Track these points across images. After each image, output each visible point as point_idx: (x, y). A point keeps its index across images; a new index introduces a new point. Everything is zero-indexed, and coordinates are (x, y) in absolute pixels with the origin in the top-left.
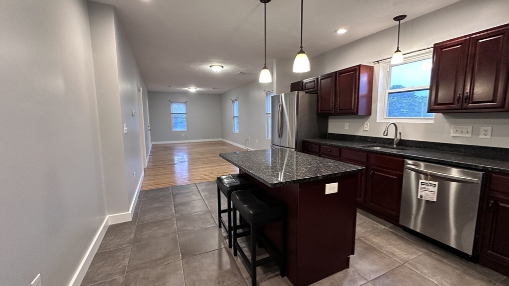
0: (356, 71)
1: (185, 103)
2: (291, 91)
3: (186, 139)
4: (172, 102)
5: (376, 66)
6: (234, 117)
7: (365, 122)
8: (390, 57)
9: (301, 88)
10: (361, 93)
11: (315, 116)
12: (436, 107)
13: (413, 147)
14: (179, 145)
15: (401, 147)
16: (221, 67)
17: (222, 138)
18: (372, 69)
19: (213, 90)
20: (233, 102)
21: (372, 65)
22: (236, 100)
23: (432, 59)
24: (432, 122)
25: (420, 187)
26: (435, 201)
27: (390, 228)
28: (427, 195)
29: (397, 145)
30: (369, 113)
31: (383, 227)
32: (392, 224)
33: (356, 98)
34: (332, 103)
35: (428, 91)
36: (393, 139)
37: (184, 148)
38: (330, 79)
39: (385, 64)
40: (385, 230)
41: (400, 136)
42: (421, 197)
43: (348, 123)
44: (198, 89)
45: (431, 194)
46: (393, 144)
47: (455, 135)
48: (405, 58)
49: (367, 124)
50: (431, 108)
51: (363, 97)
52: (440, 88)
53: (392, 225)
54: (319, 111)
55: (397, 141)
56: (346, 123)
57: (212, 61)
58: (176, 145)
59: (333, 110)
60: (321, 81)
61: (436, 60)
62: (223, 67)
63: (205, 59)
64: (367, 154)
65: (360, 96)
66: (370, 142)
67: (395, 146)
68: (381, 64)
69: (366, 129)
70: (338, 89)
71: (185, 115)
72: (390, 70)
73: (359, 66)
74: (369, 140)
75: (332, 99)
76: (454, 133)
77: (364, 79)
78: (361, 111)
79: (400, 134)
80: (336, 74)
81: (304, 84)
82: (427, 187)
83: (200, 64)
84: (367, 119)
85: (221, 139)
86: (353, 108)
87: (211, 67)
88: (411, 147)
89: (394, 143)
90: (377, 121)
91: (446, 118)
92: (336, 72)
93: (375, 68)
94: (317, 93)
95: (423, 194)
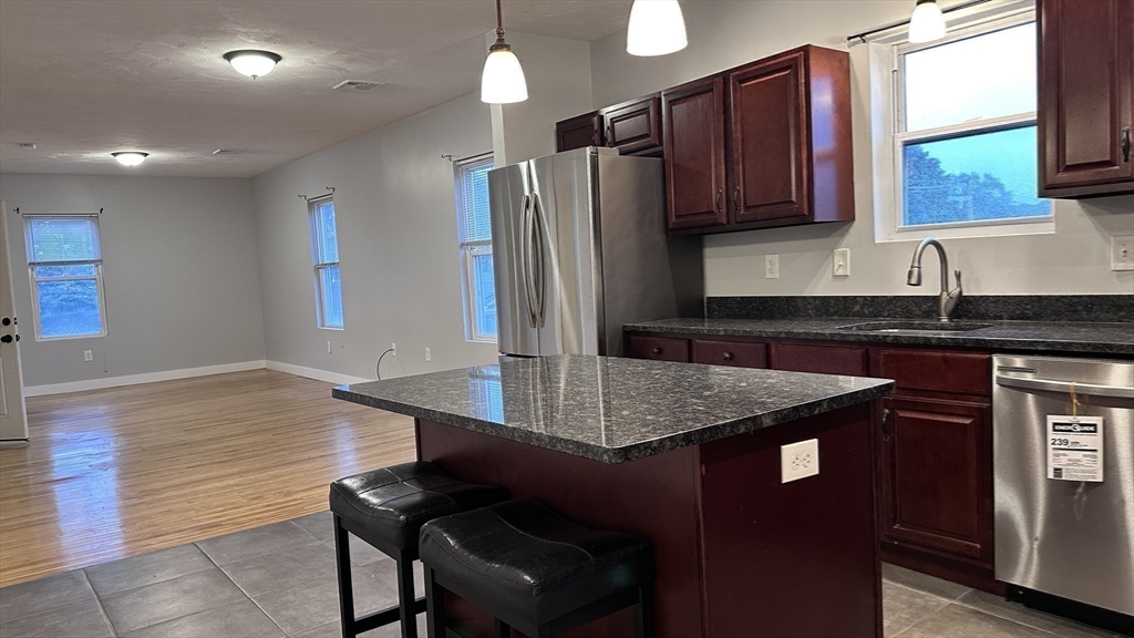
0: (792, 68)
1: (93, 217)
2: (559, 151)
3: (106, 373)
4: (29, 217)
5: (856, 53)
6: (317, 268)
7: (836, 246)
8: (905, 18)
9: (596, 137)
10: (817, 149)
11: (659, 237)
12: (1064, 177)
13: (1001, 318)
14: (72, 400)
15: (964, 322)
16: (271, 62)
17: (269, 357)
18: (845, 63)
19: (223, 158)
20: (311, 205)
21: (843, 47)
22: (328, 198)
23: (1034, 26)
24: (1050, 229)
25: (1050, 442)
26: (1100, 480)
27: (965, 600)
28: (1076, 462)
29: (951, 316)
30: (846, 215)
31: (946, 601)
32: (971, 586)
33: (804, 163)
34: (718, 188)
35: (1035, 129)
36: (936, 299)
37: (102, 409)
38: (706, 97)
39: (883, 45)
40: (952, 609)
41: (959, 285)
42: (1058, 471)
43: (776, 258)
44: (156, 156)
45: (1085, 461)
46: (939, 315)
47: (1121, 266)
48: (949, 24)
49: (844, 255)
50: (1049, 182)
51: (825, 158)
52: (1067, 116)
53: (971, 590)
54: (673, 219)
55: (951, 306)
56: (768, 257)
57: (235, 34)
58: (58, 401)
59: (724, 210)
60: (670, 112)
61: (1047, 28)
62: (277, 58)
63: (207, 26)
64: (866, 355)
65: (814, 156)
66: (860, 315)
67: (945, 320)
68: (872, 45)
69: (840, 272)
70: (737, 135)
71: (93, 271)
72: (902, 64)
73: (806, 49)
74: (857, 308)
75: (717, 171)
76: (1118, 260)
77: (822, 98)
78: (824, 209)
79: (958, 276)
80: (726, 83)
81: (607, 122)
82: (1071, 437)
83: (182, 46)
84: (843, 235)
85: (263, 364)
86: (794, 199)
87: (228, 56)
88: (996, 317)
89: (943, 313)
90: (877, 242)
91: (1091, 214)
92: (725, 75)
93: (852, 56)
94: (660, 155)
95: (1062, 462)
